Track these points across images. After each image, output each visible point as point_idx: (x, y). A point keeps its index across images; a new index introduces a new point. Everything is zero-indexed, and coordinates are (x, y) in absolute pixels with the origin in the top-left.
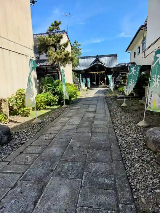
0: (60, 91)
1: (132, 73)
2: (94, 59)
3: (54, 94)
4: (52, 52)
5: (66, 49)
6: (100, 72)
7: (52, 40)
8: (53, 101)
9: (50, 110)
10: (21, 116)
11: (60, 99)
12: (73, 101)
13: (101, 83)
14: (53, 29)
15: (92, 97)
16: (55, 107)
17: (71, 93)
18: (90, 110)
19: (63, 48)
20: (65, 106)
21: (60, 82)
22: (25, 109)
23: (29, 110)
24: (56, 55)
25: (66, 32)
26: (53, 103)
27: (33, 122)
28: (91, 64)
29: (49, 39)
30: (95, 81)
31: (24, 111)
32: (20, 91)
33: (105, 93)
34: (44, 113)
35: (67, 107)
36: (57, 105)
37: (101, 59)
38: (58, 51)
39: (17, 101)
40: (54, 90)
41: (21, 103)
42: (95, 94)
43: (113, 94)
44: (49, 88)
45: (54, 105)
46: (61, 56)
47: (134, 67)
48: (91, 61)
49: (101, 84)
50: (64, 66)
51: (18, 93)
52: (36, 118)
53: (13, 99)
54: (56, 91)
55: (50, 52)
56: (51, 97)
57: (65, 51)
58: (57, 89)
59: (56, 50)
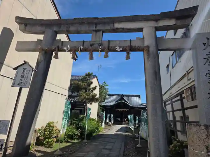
0: (83, 126)
1: (144, 117)
2: (120, 97)
3: (77, 129)
4: (82, 93)
5: (94, 92)
6: (124, 110)
7: (84, 85)
8: (75, 135)
9: (70, 144)
10: (45, 147)
11: (82, 134)
12: (93, 136)
13: (124, 120)
14: (86, 78)
15: (113, 134)
16: (76, 141)
17: (93, 128)
18: (108, 147)
19: (91, 90)
20: (85, 141)
21: (85, 118)
22: (50, 140)
23: (52, 142)
24: (85, 95)
25: (97, 77)
26: (75, 137)
27: (55, 153)
28: (117, 101)
29: (82, 84)
30: (119, 118)
31: (48, 142)
32: (50, 124)
33: (126, 132)
34: (65, 146)
35: (86, 142)
36: (78, 139)
37: (126, 98)
38: (87, 92)
39: (45, 132)
40: (78, 124)
41: (48, 134)
42: (117, 131)
43: (134, 133)
44: (74, 122)
45: (75, 138)
46: (89, 97)
47: (146, 113)
48: (117, 98)
49: (125, 122)
50: (91, 104)
51: (48, 125)
52: (58, 150)
53: (42, 130)
54: (80, 125)
55: (81, 93)
56: (75, 131)
57: (93, 93)
58: (81, 124)
59: (86, 91)
